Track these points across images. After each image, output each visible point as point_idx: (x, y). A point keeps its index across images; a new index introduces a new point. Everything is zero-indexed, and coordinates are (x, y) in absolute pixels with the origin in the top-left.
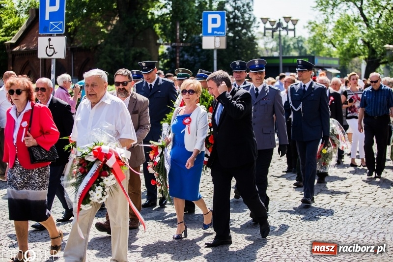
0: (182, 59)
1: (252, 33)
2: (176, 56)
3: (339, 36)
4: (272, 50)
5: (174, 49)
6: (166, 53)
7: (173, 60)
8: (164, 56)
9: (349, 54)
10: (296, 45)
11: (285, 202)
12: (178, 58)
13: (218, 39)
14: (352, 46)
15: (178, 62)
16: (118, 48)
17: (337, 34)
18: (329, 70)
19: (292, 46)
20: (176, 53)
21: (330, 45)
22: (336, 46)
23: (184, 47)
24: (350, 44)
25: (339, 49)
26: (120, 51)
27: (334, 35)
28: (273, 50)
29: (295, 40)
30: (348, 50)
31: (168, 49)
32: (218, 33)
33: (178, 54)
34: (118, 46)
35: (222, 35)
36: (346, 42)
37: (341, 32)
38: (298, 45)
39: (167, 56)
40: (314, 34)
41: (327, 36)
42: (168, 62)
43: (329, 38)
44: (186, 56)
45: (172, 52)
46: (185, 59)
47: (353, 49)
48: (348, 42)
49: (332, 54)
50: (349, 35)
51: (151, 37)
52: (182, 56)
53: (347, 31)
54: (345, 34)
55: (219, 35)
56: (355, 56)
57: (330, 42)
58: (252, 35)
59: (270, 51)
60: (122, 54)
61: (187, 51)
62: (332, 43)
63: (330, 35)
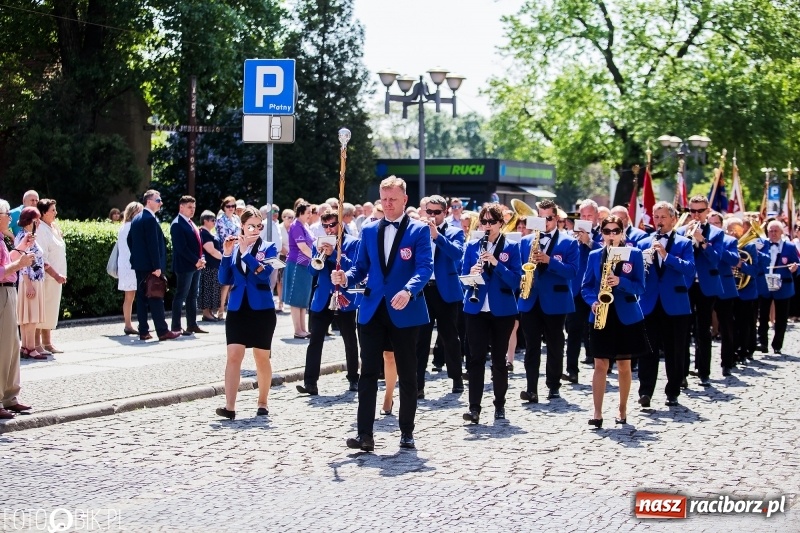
0: (201, 162)
1: (360, 105)
2: (189, 156)
3: (557, 115)
4: (408, 143)
5: (185, 139)
6: (165, 148)
7: (183, 163)
8: (162, 153)
9: (580, 155)
10: (464, 133)
11: (408, 483)
12: (192, 159)
13: (276, 121)
14: (585, 139)
15: (193, 169)
16: (58, 135)
17: (553, 109)
18: (531, 191)
19: (453, 136)
20: (188, 147)
21: (539, 134)
22: (552, 136)
23: (207, 135)
24: (582, 134)
25: (558, 144)
26: (63, 142)
27: (546, 112)
28: (411, 141)
29: (459, 122)
30: (578, 147)
31: (169, 140)
32: (278, 108)
33: (192, 151)
34: (57, 129)
35: (286, 111)
36: (574, 127)
37: (564, 105)
38: (468, 134)
39: (169, 154)
40: (501, 109)
41: (531, 113)
42: (169, 167)
43: (536, 118)
44: (210, 156)
45: (180, 145)
46: (209, 162)
47: (591, 144)
48: (577, 127)
49: (542, 155)
50: (581, 112)
51: (134, 111)
52: (204, 155)
53: (577, 104)
54: (572, 111)
55: (280, 111)
56: (595, 159)
57: (539, 126)
58: (360, 110)
59: (404, 145)
60: (66, 147)
61: (214, 145)
62: (542, 131)
63: (538, 112)
